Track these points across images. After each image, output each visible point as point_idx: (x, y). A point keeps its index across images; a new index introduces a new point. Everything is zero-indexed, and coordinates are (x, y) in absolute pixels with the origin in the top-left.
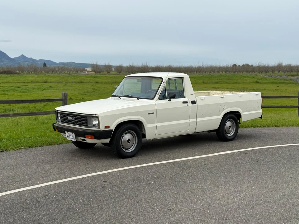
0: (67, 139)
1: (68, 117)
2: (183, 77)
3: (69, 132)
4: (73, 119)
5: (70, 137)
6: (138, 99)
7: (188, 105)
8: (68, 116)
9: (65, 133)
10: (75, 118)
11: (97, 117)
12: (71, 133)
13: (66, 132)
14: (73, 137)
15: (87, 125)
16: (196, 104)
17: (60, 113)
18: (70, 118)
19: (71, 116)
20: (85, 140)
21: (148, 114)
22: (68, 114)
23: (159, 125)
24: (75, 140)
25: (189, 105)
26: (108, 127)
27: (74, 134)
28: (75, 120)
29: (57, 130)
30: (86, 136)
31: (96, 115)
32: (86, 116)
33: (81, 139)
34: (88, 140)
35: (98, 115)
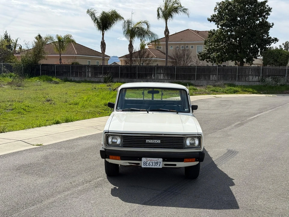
0: (143, 166)
1: (146, 140)
3: (149, 159)
4: (159, 141)
5: (151, 164)
6: (177, 113)
8: (144, 138)
9: (141, 160)
10: (161, 141)
12: (155, 159)
13: (144, 159)
15: (182, 148)
18: (150, 141)
19: (152, 139)
20: (175, 165)
27: (161, 160)
28: (161, 142)
29: (120, 157)
30: (185, 159)
31: (198, 135)
32: (183, 137)
33: (165, 165)
34: (180, 165)
35: (201, 135)
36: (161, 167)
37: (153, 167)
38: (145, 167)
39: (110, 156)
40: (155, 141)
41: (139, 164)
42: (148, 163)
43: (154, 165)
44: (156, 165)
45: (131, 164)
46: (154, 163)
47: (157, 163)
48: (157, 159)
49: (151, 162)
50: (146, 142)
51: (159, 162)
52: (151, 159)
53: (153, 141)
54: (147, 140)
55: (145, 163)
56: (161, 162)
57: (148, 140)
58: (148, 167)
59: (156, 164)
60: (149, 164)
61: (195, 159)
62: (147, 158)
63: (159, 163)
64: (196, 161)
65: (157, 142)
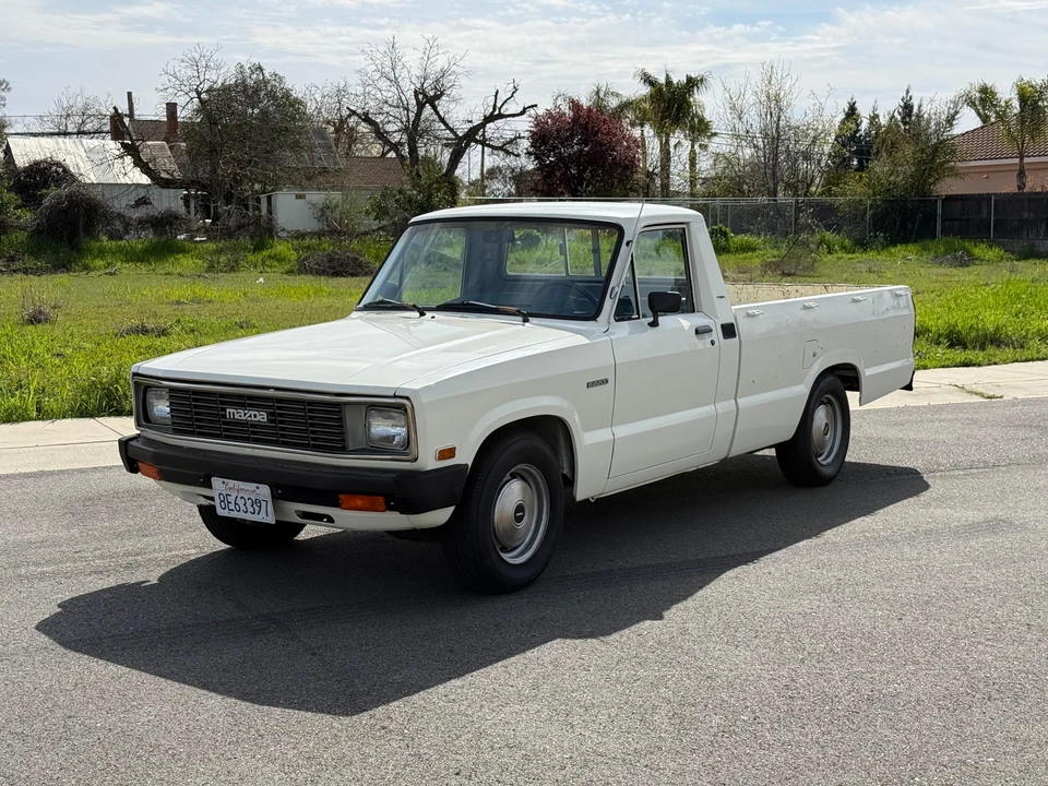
0: (220, 512)
1: (224, 410)
2: (687, 223)
3: (231, 483)
4: (261, 416)
5: (241, 502)
6: (526, 321)
7: (713, 343)
8: (222, 403)
9: (210, 486)
10: (269, 414)
11: (401, 408)
12: (251, 486)
13: (216, 482)
14: (257, 502)
15: (341, 448)
16: (736, 340)
17: (172, 389)
18: (238, 414)
19: (243, 406)
20: (326, 518)
21: (589, 385)
22: (222, 395)
23: (622, 431)
24: (271, 520)
25: (717, 344)
26: (449, 453)
27: (265, 490)
28: (270, 421)
29: (155, 468)
31: (395, 396)
32: (338, 404)
33: (300, 515)
35: (407, 398)
37: (249, 517)
38: (227, 513)
39: (141, 464)
40: (253, 413)
42: (231, 499)
43: (252, 509)
44: (257, 511)
46: (249, 503)
49: (240, 496)
50: (225, 416)
51: (260, 497)
52: (237, 483)
53: (245, 414)
54: (228, 410)
55: (225, 501)
56: (268, 500)
57: (232, 411)
58: (236, 515)
60: (236, 504)
61: (383, 498)
62: (226, 481)
63: (263, 504)
64: (388, 508)
65: (257, 419)
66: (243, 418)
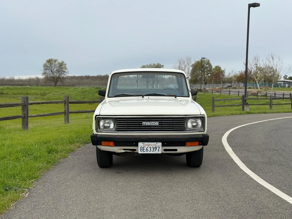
0: (140, 152)
1: (142, 123)
3: (146, 143)
4: (157, 123)
5: (149, 149)
6: (176, 98)
8: (140, 121)
9: (137, 145)
10: (159, 122)
13: (140, 144)
15: (183, 129)
18: (147, 124)
19: (149, 121)
20: (176, 150)
22: (141, 119)
27: (159, 144)
28: (159, 124)
29: (113, 143)
30: (187, 143)
31: (200, 115)
32: (184, 118)
33: (165, 150)
34: (181, 149)
35: (204, 115)
36: (160, 152)
37: (151, 152)
38: (142, 152)
39: (102, 142)
40: (153, 123)
41: (135, 150)
42: (145, 148)
43: (153, 150)
44: (154, 151)
45: (126, 151)
46: (152, 149)
47: (156, 148)
48: (155, 143)
49: (149, 147)
50: (142, 125)
51: (157, 146)
52: (148, 143)
53: (150, 123)
54: (143, 123)
55: (142, 149)
56: (160, 147)
57: (145, 123)
58: (146, 152)
59: (154, 149)
60: (147, 149)
61: (198, 142)
62: (144, 143)
63: (158, 148)
64: (199, 145)
65: (155, 124)
66: (149, 124)
